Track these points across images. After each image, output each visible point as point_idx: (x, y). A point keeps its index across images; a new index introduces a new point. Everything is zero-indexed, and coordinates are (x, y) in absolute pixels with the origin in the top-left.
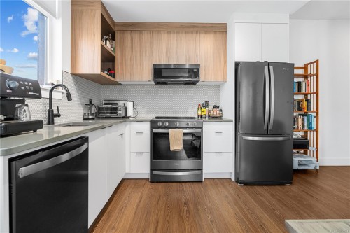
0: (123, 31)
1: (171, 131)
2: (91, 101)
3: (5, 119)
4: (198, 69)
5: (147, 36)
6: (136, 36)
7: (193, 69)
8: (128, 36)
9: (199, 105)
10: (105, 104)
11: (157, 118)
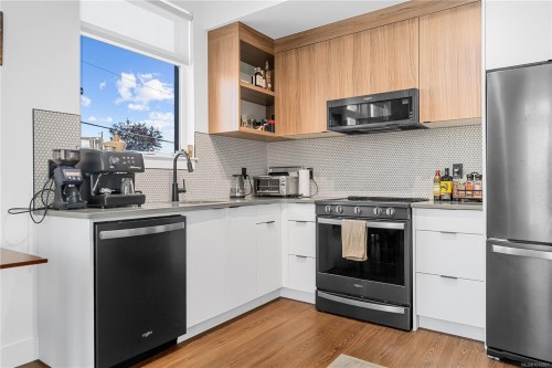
0: (285, 52)
1: (344, 223)
2: (244, 170)
3: (113, 193)
4: (410, 99)
5: (320, 52)
6: (305, 55)
7: (400, 100)
8: (292, 57)
9: (438, 173)
10: (270, 174)
11: (350, 198)
